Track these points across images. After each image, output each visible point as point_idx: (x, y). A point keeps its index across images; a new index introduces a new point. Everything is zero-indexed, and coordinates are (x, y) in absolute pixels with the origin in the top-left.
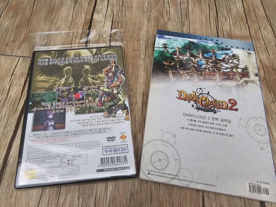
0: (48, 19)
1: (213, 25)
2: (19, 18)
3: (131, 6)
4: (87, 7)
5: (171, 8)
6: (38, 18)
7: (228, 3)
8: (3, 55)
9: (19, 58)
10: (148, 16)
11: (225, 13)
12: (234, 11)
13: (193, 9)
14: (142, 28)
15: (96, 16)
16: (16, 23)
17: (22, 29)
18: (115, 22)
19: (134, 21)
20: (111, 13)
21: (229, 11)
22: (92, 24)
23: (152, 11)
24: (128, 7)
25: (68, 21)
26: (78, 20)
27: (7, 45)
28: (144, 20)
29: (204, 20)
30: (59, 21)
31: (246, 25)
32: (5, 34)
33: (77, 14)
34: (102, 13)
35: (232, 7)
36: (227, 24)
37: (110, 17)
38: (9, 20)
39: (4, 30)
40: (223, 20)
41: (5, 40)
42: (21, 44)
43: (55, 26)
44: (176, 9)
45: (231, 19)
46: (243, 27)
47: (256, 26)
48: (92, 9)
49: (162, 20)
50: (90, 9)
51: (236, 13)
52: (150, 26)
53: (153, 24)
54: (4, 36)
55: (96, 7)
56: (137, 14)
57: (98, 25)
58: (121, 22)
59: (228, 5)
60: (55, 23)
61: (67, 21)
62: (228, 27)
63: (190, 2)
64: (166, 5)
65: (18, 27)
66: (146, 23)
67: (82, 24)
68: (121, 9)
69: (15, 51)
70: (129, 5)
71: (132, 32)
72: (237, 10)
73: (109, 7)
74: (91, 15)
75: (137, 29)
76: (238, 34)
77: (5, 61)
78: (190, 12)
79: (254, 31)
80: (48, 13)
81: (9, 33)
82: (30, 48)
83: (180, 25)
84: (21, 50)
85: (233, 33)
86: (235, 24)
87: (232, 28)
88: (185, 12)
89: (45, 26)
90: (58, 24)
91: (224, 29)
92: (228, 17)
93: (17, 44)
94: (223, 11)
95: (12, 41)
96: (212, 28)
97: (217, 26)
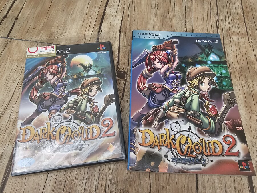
0: (65, 11)
1: (213, 23)
2: (39, 9)
3: (140, 3)
4: (100, 2)
5: (177, 6)
6: (56, 9)
7: (229, 4)
8: (23, 40)
9: (37, 43)
10: (155, 12)
11: (225, 13)
12: (234, 12)
13: (196, 8)
14: (149, 22)
15: (108, 10)
16: (36, 13)
17: (42, 19)
18: (125, 16)
19: (142, 16)
20: (122, 8)
21: (229, 11)
22: (105, 17)
23: (159, 8)
24: (138, 3)
25: (83, 13)
26: (92, 13)
27: (27, 32)
28: (152, 15)
29: (206, 18)
30: (75, 13)
31: (243, 24)
32: (26, 22)
33: (91, 8)
34: (114, 7)
35: (231, 8)
36: (226, 22)
37: (121, 11)
38: (30, 10)
39: (25, 19)
40: (223, 18)
41: (25, 27)
42: (40, 32)
43: (71, 17)
44: (181, 7)
45: (230, 18)
46: (240, 25)
47: (253, 25)
48: (105, 3)
49: (168, 16)
50: (103, 4)
51: (235, 13)
52: (156, 21)
53: (159, 19)
54: (25, 24)
55: (109, 2)
56: (146, 10)
57: (110, 18)
58: (130, 16)
59: (229, 6)
60: (71, 14)
61: (81, 13)
62: (227, 25)
63: (194, 2)
64: (172, 3)
65: (38, 16)
66: (153, 18)
67: (95, 16)
68: (131, 5)
69: (34, 37)
70: (139, 1)
71: (140, 25)
72: (236, 11)
73: (120, 3)
74: (104, 9)
75: (145, 23)
76: (236, 32)
77: (25, 45)
78: (193, 11)
79: (250, 29)
80: (65, 5)
81: (29, 22)
82: (48, 35)
83: (184, 21)
84: (40, 36)
85: (232, 31)
86: (234, 23)
87: (231, 26)
88: (189, 10)
89: (62, 17)
90: (74, 15)
91: (223, 27)
92: (227, 16)
93: (36, 31)
94: (223, 11)
95: (32, 28)
96: (212, 25)
97: (217, 24)
